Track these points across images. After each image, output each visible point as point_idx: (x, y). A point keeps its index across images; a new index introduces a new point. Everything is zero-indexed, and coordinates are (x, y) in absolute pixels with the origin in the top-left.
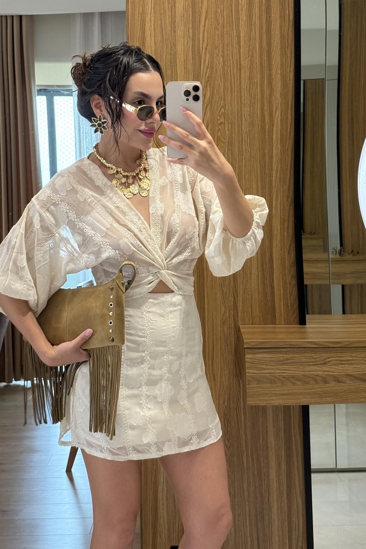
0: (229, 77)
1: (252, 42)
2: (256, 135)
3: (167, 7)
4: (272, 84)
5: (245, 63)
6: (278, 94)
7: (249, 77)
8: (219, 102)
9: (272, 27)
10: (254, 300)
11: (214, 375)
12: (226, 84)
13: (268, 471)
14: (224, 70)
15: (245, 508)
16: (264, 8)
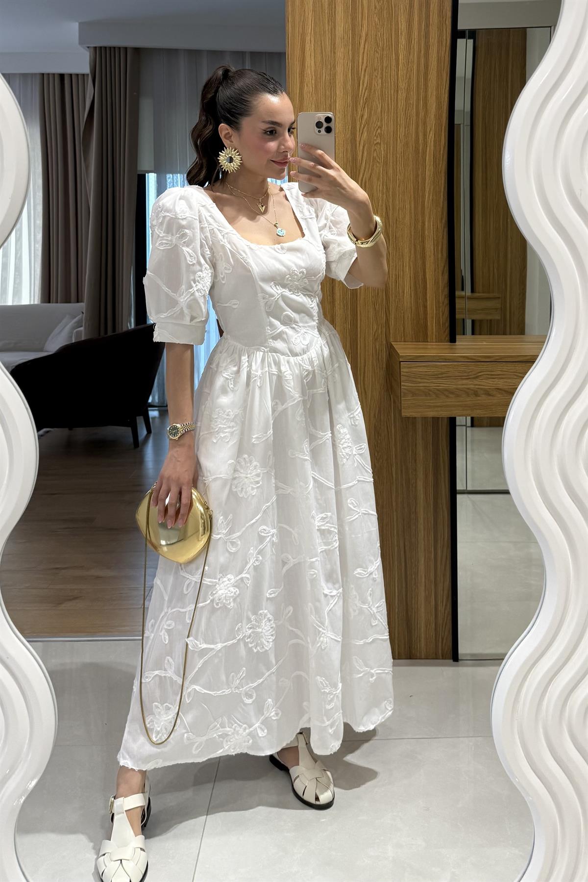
0: (387, 99)
1: (410, 65)
2: (410, 155)
3: (327, 29)
4: (426, 106)
5: (402, 85)
6: (432, 116)
7: (406, 98)
8: (376, 123)
9: (430, 52)
10: (406, 318)
11: (365, 389)
12: (384, 105)
13: (416, 482)
14: (382, 91)
15: (393, 518)
16: (423, 33)
